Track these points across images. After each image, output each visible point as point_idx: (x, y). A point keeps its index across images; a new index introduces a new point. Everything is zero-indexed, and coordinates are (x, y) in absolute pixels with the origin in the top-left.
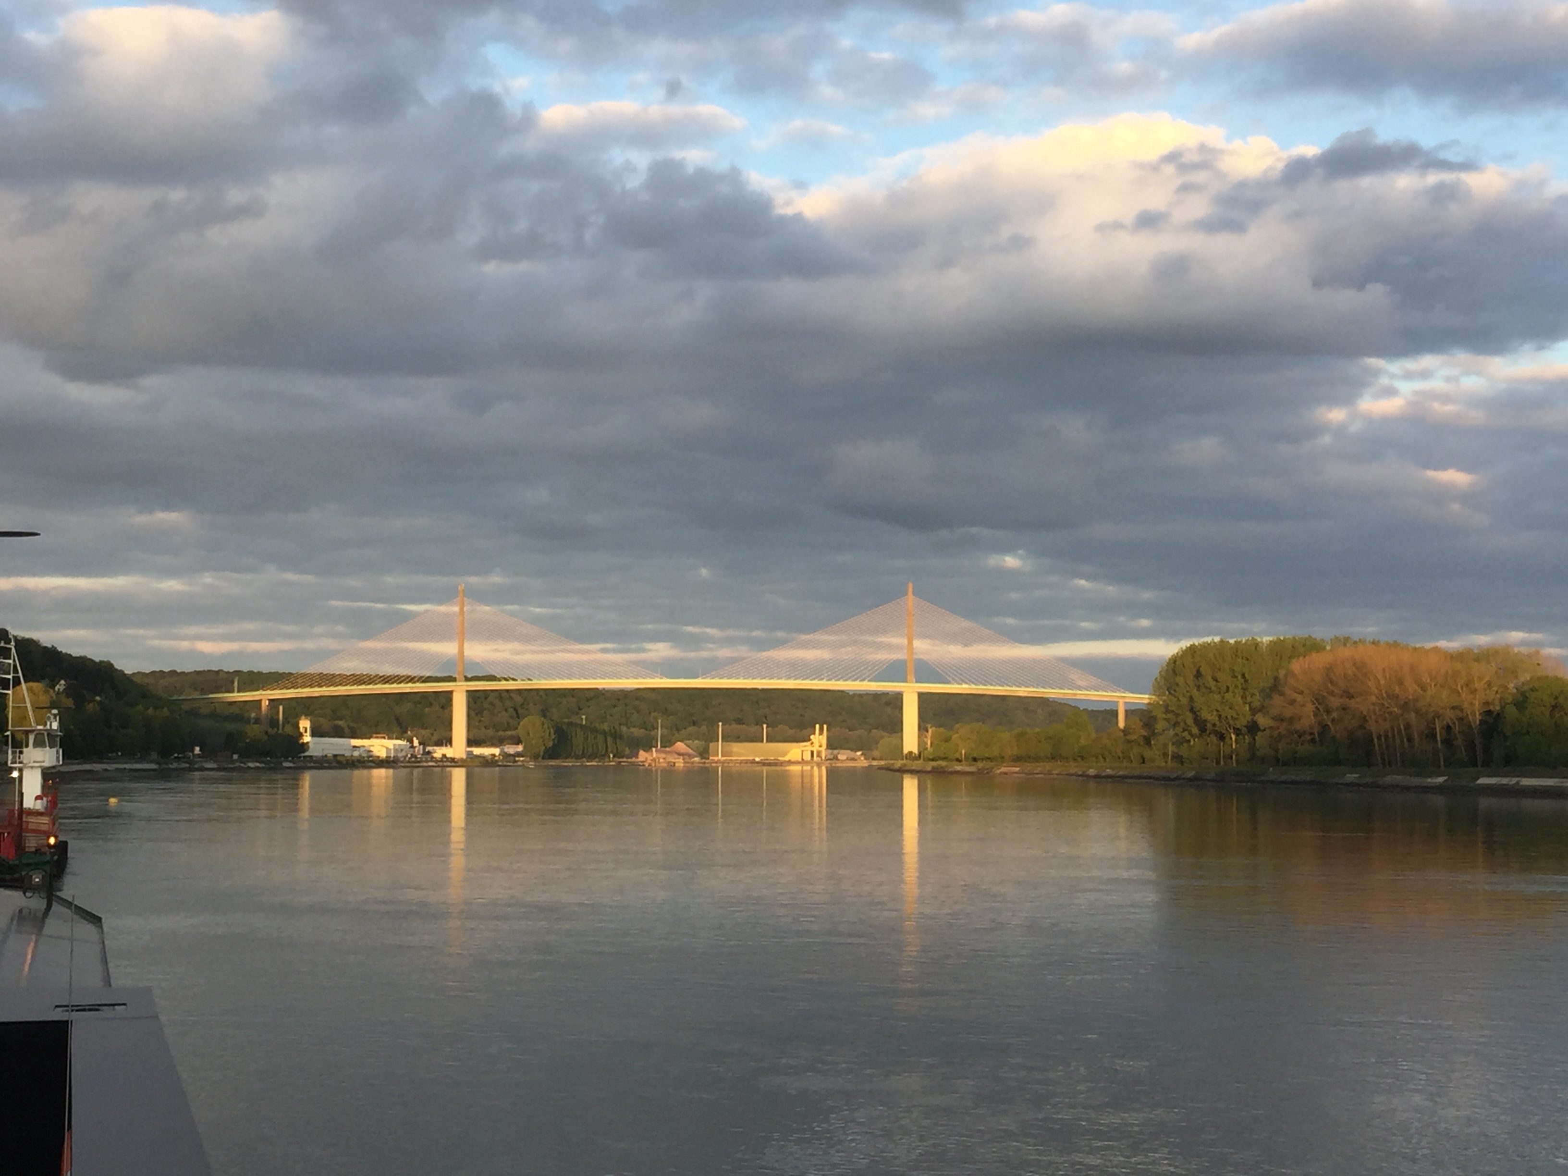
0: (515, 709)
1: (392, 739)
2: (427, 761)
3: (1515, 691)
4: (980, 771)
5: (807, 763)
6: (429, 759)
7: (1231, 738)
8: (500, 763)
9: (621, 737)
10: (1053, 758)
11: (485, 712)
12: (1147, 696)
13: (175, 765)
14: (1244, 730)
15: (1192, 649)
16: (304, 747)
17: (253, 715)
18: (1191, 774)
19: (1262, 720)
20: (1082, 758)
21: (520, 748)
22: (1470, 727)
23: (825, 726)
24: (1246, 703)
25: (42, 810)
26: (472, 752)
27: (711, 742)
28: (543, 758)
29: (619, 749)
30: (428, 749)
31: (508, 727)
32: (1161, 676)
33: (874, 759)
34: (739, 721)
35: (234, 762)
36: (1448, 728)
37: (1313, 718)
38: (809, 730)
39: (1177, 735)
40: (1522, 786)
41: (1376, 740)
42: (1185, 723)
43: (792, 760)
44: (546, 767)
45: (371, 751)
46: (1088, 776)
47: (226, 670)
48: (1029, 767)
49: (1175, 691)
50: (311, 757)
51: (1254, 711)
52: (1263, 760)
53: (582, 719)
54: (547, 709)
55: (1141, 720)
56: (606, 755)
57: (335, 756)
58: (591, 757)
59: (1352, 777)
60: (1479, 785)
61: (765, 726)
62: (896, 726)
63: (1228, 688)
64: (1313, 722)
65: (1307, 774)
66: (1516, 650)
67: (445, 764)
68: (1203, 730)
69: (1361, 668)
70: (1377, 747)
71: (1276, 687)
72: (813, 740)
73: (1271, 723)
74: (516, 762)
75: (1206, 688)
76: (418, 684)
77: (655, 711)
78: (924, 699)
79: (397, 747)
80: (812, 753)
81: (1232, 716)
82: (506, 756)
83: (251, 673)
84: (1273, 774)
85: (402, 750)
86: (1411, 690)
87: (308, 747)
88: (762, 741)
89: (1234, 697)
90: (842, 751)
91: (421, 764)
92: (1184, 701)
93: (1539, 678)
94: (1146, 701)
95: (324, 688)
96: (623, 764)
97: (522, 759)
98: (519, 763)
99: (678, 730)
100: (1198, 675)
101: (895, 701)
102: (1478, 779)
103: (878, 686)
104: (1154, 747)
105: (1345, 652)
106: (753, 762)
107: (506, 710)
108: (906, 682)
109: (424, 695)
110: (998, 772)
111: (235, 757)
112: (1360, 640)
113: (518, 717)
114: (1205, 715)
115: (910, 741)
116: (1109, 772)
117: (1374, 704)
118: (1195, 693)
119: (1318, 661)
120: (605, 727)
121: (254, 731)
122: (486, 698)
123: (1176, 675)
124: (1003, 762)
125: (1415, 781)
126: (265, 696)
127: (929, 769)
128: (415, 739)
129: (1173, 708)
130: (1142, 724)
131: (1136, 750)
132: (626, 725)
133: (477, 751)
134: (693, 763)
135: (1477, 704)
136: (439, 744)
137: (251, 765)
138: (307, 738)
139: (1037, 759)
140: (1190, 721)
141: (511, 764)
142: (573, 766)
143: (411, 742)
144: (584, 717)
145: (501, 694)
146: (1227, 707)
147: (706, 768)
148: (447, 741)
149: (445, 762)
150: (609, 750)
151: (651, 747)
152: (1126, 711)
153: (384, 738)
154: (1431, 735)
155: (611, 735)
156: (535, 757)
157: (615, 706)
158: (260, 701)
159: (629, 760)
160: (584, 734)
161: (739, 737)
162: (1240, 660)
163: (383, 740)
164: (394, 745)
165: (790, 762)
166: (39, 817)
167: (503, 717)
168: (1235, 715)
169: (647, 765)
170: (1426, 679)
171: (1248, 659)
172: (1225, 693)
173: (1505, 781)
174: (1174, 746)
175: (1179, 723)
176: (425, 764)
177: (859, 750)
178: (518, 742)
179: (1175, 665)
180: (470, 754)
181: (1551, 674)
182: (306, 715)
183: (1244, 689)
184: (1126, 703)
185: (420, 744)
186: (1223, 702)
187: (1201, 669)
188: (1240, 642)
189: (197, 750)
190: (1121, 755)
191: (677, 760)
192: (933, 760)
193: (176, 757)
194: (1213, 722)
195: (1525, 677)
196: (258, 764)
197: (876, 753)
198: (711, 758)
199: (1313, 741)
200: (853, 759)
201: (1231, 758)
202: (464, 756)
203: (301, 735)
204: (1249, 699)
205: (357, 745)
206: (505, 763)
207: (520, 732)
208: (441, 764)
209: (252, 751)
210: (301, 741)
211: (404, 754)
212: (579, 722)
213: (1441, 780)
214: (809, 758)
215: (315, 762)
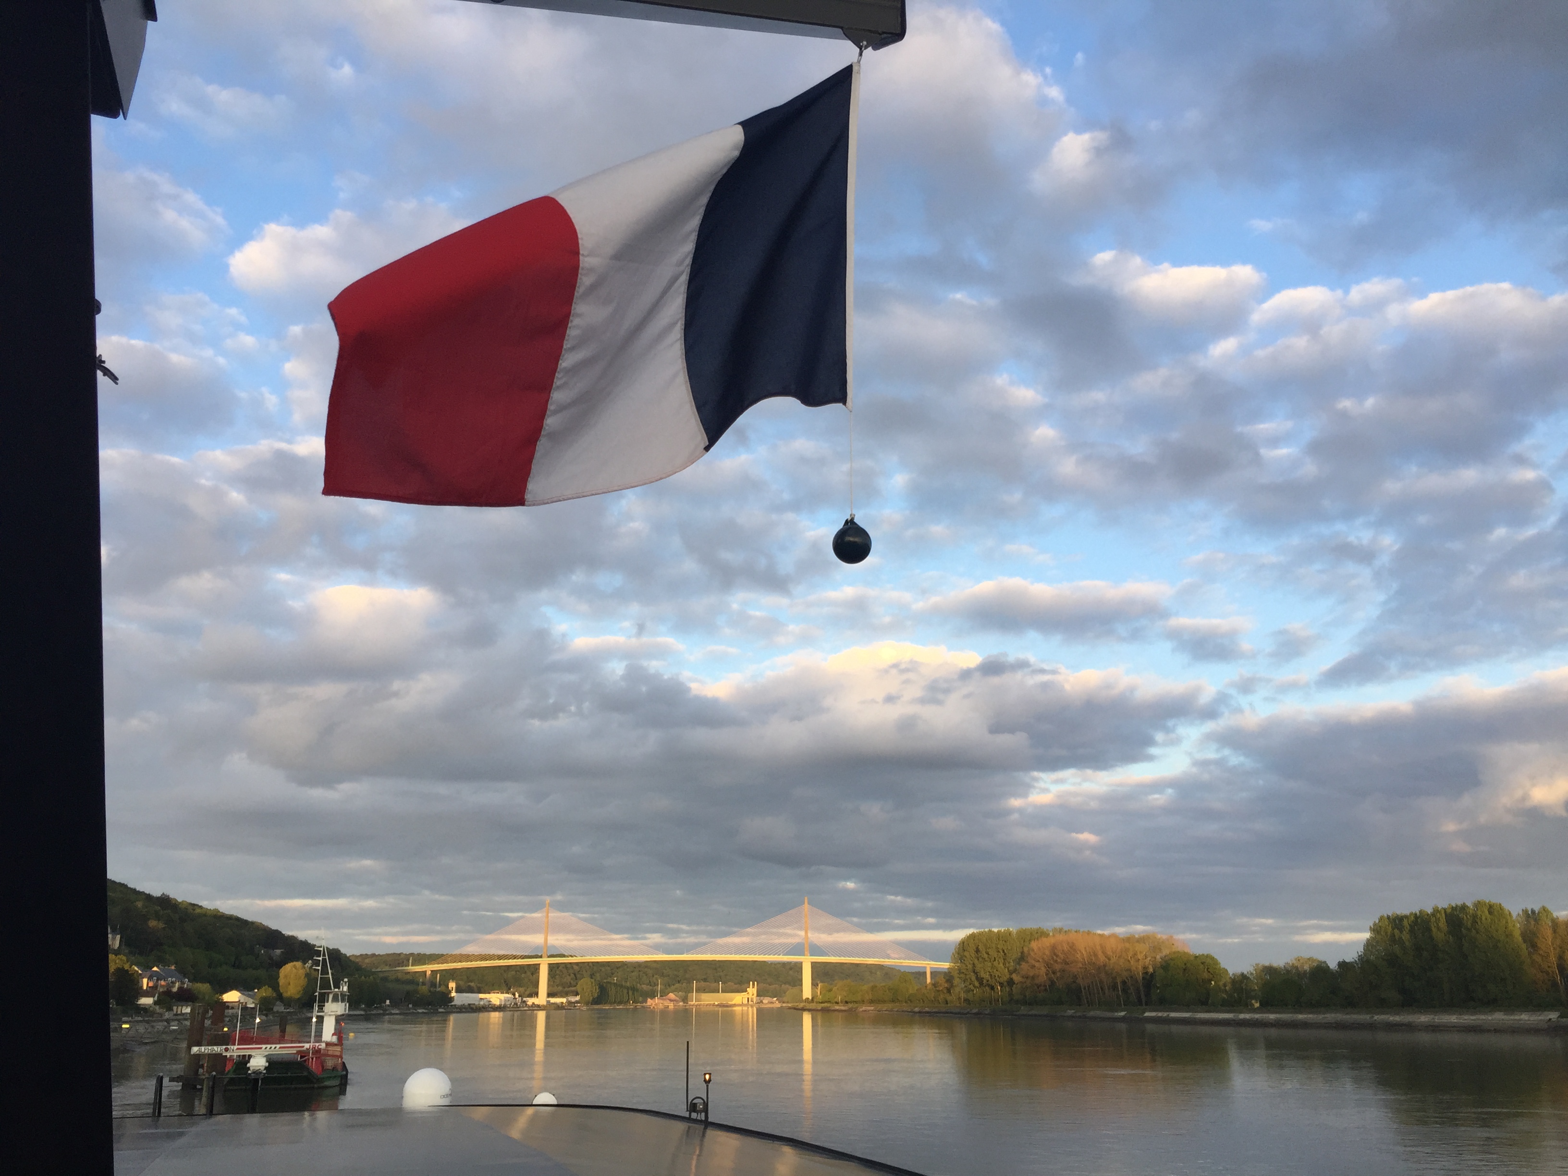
0: (575, 975)
1: (503, 993)
2: (523, 1007)
3: (1161, 960)
4: (850, 1010)
5: (745, 1005)
6: (524, 1006)
7: (998, 989)
8: (566, 1008)
9: (637, 990)
10: (893, 1001)
11: (557, 976)
12: (948, 964)
13: (374, 1012)
14: (1005, 984)
15: (972, 936)
16: (452, 999)
17: (421, 980)
18: (975, 1011)
19: (1015, 977)
20: (911, 1001)
21: (578, 998)
22: (1137, 982)
23: (756, 983)
24: (1006, 968)
25: (336, 1042)
26: (550, 1001)
27: (689, 992)
28: (591, 1004)
29: (636, 998)
30: (524, 999)
31: (570, 986)
32: (956, 952)
33: (784, 1003)
34: (705, 980)
35: (409, 1009)
36: (1124, 983)
37: (1045, 976)
38: (746, 985)
39: (966, 986)
40: (1171, 1017)
41: (1083, 990)
42: (971, 980)
43: (737, 1003)
44: (594, 1009)
45: (490, 1001)
46: (915, 1013)
47: (404, 953)
48: (880, 1006)
49: (964, 960)
50: (455, 1005)
51: (1011, 973)
52: (1017, 1002)
53: (614, 980)
54: (593, 974)
55: (944, 978)
56: (628, 1001)
57: (469, 1005)
58: (620, 1003)
59: (1070, 1012)
60: (1145, 1016)
61: (720, 983)
62: (798, 982)
63: (995, 958)
64: (1046, 979)
65: (1044, 1010)
66: (1159, 936)
67: (534, 1009)
68: (981, 984)
69: (1072, 946)
70: (1084, 994)
71: (1022, 958)
72: (749, 991)
73: (1021, 979)
74: (575, 1006)
75: (983, 958)
76: (520, 960)
77: (656, 975)
78: (814, 965)
79: (506, 998)
80: (748, 999)
81: (998, 976)
82: (570, 1003)
83: (419, 954)
84: (1024, 1010)
85: (509, 1000)
86: (1102, 960)
87: (454, 999)
88: (719, 992)
89: (999, 964)
90: (766, 998)
91: (520, 1009)
92: (970, 967)
93: (1174, 953)
94: (947, 967)
95: (464, 963)
96: (638, 1007)
97: (579, 1005)
98: (577, 1008)
99: (669, 986)
100: (977, 951)
101: (797, 968)
102: (1145, 1013)
103: (787, 958)
104: (952, 994)
105: (1061, 937)
106: (714, 1005)
107: (569, 975)
108: (805, 956)
109: (522, 967)
110: (861, 1010)
111: (410, 1006)
112: (1069, 930)
113: (576, 979)
114: (982, 974)
115: (807, 992)
116: (927, 1009)
117: (1080, 968)
118: (976, 961)
119: (1046, 942)
120: (628, 984)
121: (424, 989)
122: (558, 968)
123: (965, 951)
124: (863, 1004)
125: (1109, 1014)
126: (428, 968)
127: (820, 1008)
128: (516, 993)
129: (964, 971)
130: (945, 980)
131: (942, 996)
132: (640, 983)
133: (553, 1000)
134: (679, 1006)
135: (1140, 967)
136: (530, 996)
137: (420, 1011)
138: (453, 994)
139: (884, 1002)
140: (974, 978)
141: (572, 1008)
142: (609, 1009)
143: (514, 995)
144: (615, 978)
145: (565, 965)
146: (995, 970)
147: (686, 1009)
148: (536, 994)
149: (534, 1007)
150: (630, 999)
151: (654, 997)
152: (931, 972)
153: (498, 993)
154: (1114, 987)
155: (631, 989)
156: (587, 1004)
157: (632, 972)
158: (426, 971)
159: (642, 1005)
160: (616, 989)
161: (704, 990)
162: (1001, 942)
163: (498, 994)
164: (505, 997)
165: (735, 1005)
166: (336, 1047)
167: (568, 979)
168: (1000, 975)
169: (652, 1008)
170: (1110, 953)
171: (1005, 941)
172: (993, 961)
173: (1160, 1014)
174: (965, 994)
175: (967, 979)
176: (522, 1009)
177: (775, 997)
178: (577, 994)
179: (963, 945)
180: (548, 1002)
181: (1179, 949)
182: (453, 980)
183: (1004, 959)
184: (931, 968)
185: (519, 996)
186: (993, 967)
187: (979, 947)
188: (1000, 931)
189: (388, 1002)
190: (933, 999)
191: (670, 1004)
192: (822, 1003)
193: (375, 1007)
194: (987, 979)
195: (1166, 952)
196: (424, 1011)
197: (785, 999)
198: (689, 1003)
199: (1046, 990)
200: (772, 1003)
201: (999, 1000)
202: (545, 1003)
203: (450, 992)
204: (1007, 965)
205: (482, 997)
206: (569, 1008)
207: (579, 988)
208: (531, 1008)
209: (419, 1003)
210: (450, 996)
211: (509, 1003)
212: (613, 982)
213: (1123, 1014)
214: (746, 1002)
215: (457, 1008)
